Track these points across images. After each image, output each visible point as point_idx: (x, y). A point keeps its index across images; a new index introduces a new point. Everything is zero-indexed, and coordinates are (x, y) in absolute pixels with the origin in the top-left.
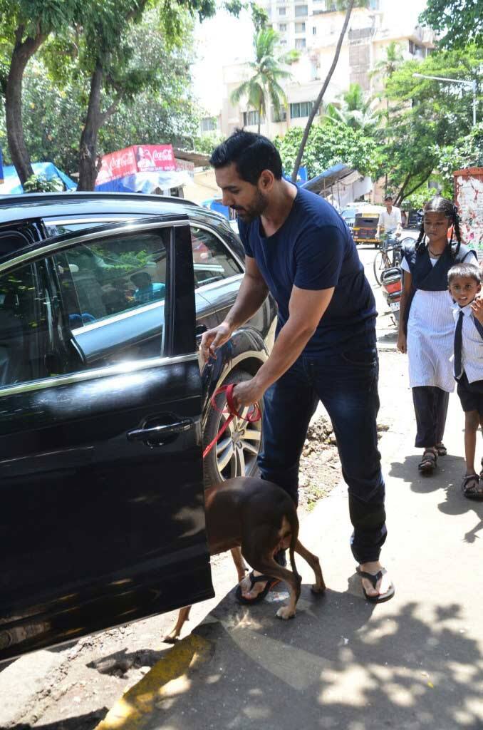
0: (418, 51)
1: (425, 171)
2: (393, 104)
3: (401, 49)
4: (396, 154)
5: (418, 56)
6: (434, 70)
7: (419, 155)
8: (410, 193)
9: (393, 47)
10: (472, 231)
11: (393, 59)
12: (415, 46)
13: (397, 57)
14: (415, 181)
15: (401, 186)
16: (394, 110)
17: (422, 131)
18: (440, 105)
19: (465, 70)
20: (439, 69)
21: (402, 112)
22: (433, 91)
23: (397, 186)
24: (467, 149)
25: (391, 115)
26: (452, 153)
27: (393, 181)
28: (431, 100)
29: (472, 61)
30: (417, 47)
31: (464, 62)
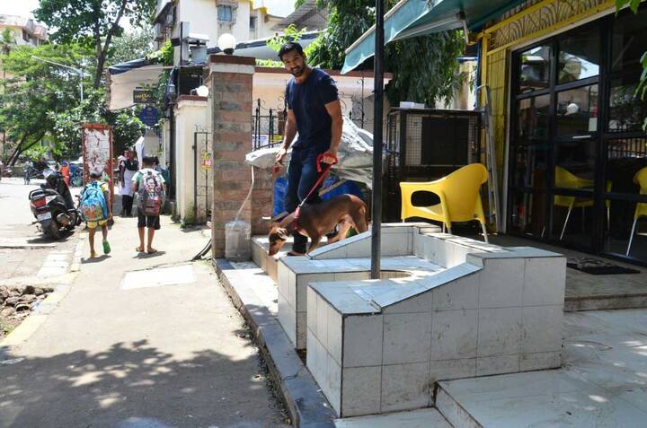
0: (31, 40)
1: (40, 131)
2: (11, 77)
3: (15, 35)
4: (14, 116)
5: (30, 44)
6: (45, 56)
7: (34, 119)
8: (27, 148)
9: (8, 32)
10: (96, 166)
11: (9, 42)
12: (27, 34)
13: (12, 40)
14: (31, 140)
15: (19, 142)
16: (12, 82)
17: (36, 101)
18: (51, 84)
19: (71, 61)
20: (51, 57)
21: (19, 84)
22: (44, 71)
23: (15, 142)
24: (77, 117)
25: (9, 85)
26: (66, 119)
27: (11, 137)
28: (43, 79)
29: (76, 55)
30: (30, 36)
31: (70, 54)
